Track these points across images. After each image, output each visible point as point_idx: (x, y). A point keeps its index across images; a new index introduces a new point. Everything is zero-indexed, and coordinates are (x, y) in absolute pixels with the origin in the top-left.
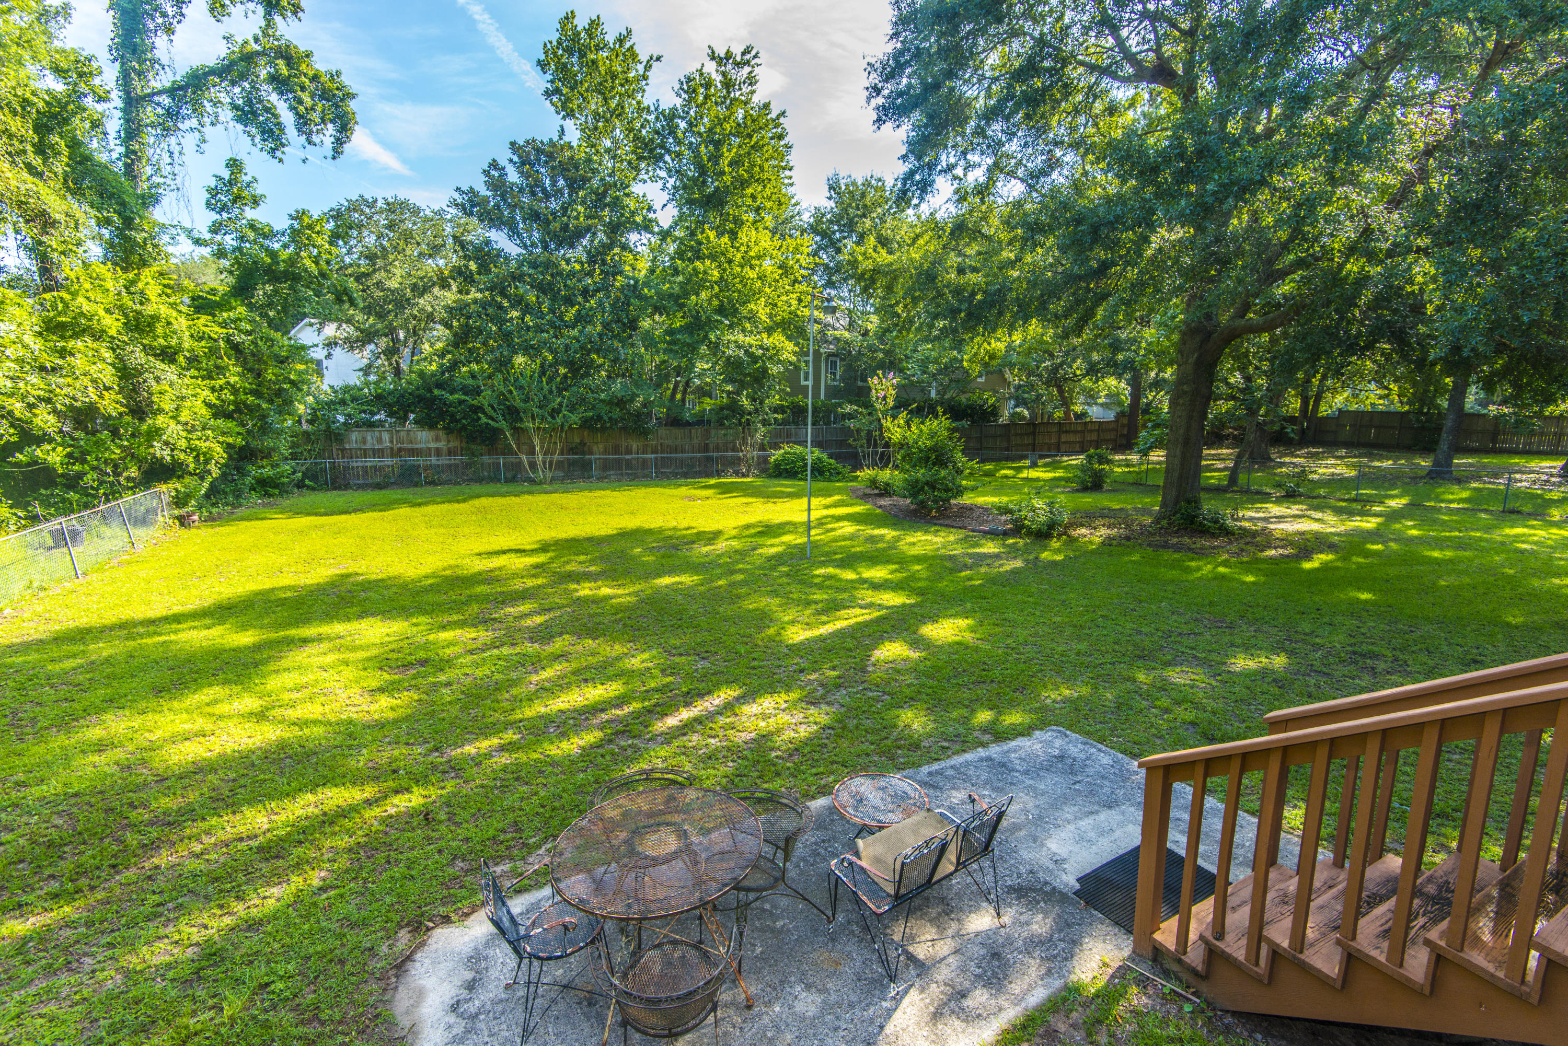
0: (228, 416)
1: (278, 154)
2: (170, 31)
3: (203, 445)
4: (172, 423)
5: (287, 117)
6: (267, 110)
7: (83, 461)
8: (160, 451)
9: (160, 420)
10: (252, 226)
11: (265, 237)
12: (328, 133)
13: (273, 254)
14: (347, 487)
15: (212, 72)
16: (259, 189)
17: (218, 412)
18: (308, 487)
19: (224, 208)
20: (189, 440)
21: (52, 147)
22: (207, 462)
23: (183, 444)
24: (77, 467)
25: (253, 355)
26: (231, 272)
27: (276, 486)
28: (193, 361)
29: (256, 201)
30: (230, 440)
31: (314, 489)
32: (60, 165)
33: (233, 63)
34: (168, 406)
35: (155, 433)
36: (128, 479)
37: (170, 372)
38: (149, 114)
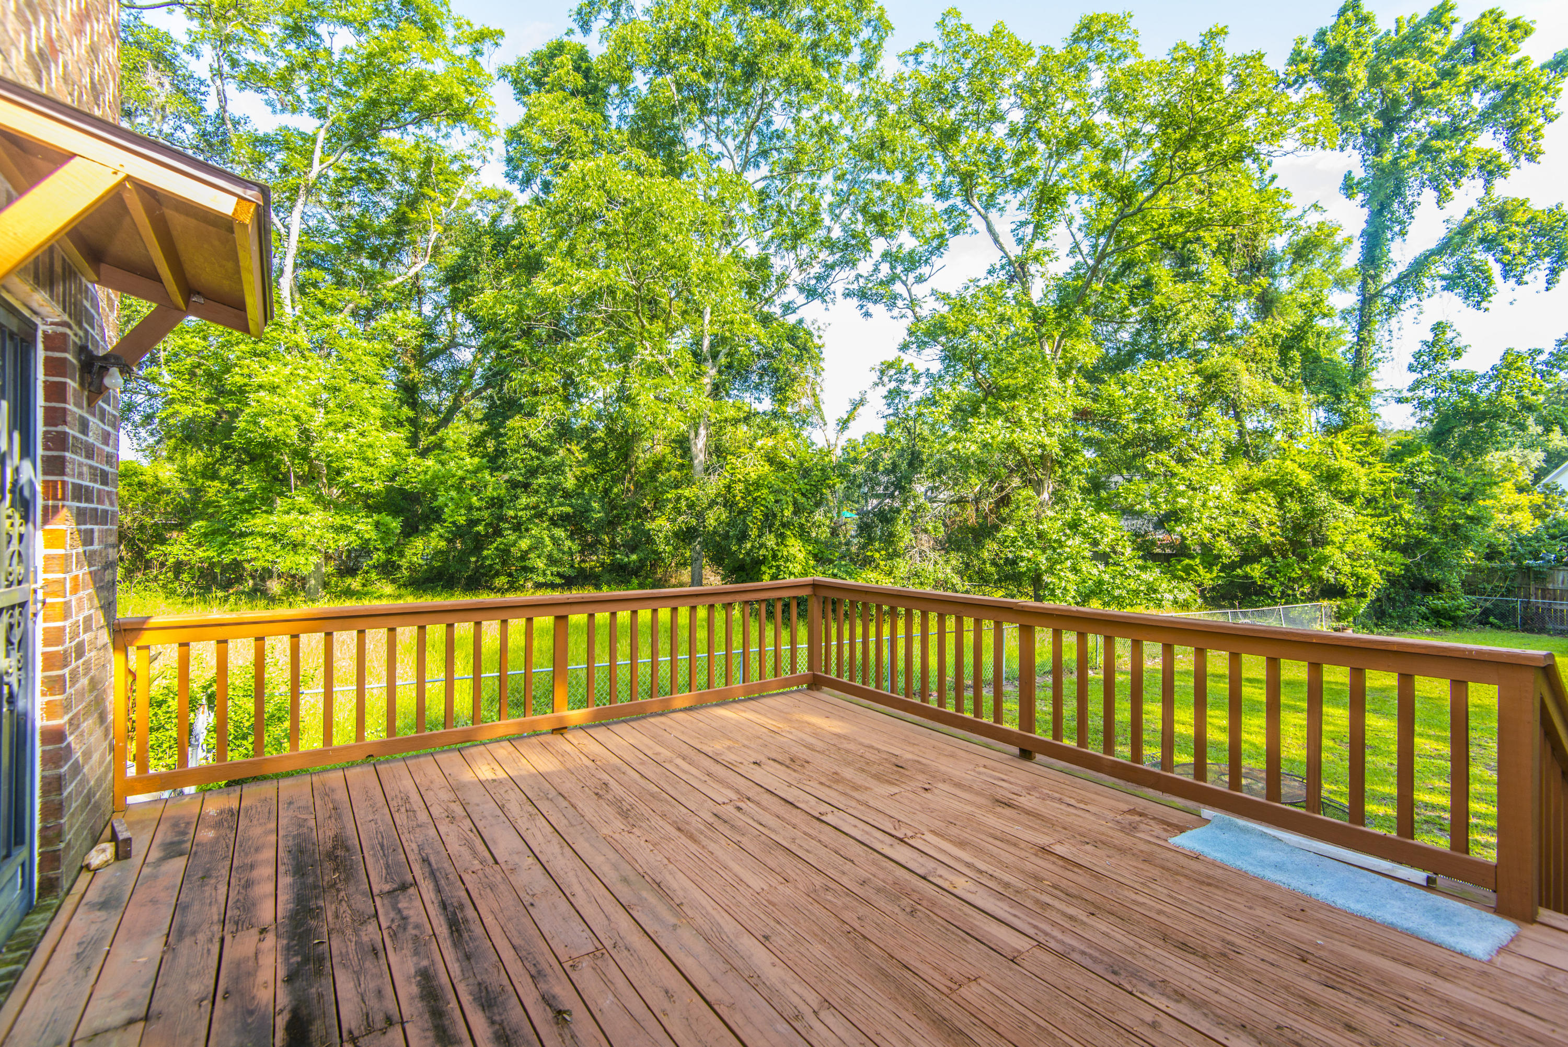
0: (1396, 548)
1: (1484, 305)
2: (1402, 233)
3: (1362, 571)
4: (1337, 553)
5: (1495, 270)
6: (1476, 269)
7: (1274, 577)
8: (1326, 573)
9: (1328, 550)
10: (1452, 378)
11: (1464, 383)
12: (1542, 267)
13: (1473, 398)
14: (1542, 630)
15: (1432, 253)
16: (1459, 343)
17: (1387, 545)
18: (1492, 625)
19: (1425, 366)
20: (1352, 566)
21: (1291, 359)
22: (1365, 585)
23: (1347, 569)
24: (1270, 582)
25: (1433, 493)
26: (1431, 421)
27: (1451, 618)
28: (1370, 501)
29: (1457, 354)
30: (1390, 569)
31: (1499, 628)
32: (1295, 369)
33: (1451, 239)
34: (1338, 539)
35: (1323, 560)
36: (1302, 594)
37: (1347, 512)
38: (1378, 306)
